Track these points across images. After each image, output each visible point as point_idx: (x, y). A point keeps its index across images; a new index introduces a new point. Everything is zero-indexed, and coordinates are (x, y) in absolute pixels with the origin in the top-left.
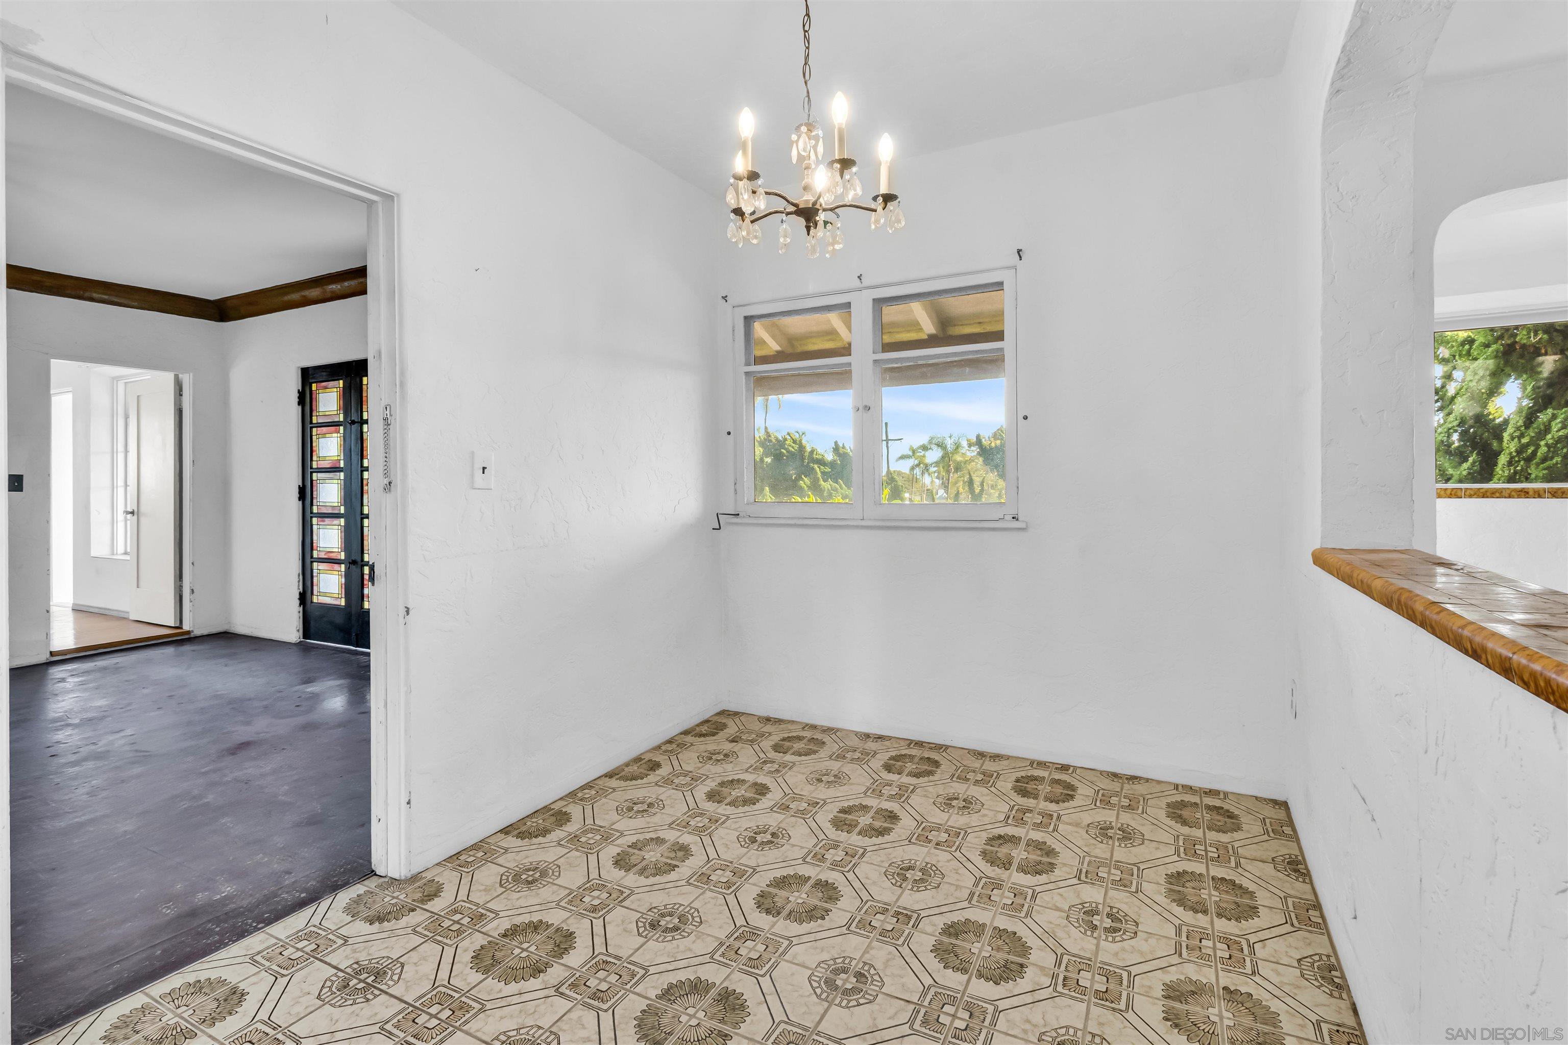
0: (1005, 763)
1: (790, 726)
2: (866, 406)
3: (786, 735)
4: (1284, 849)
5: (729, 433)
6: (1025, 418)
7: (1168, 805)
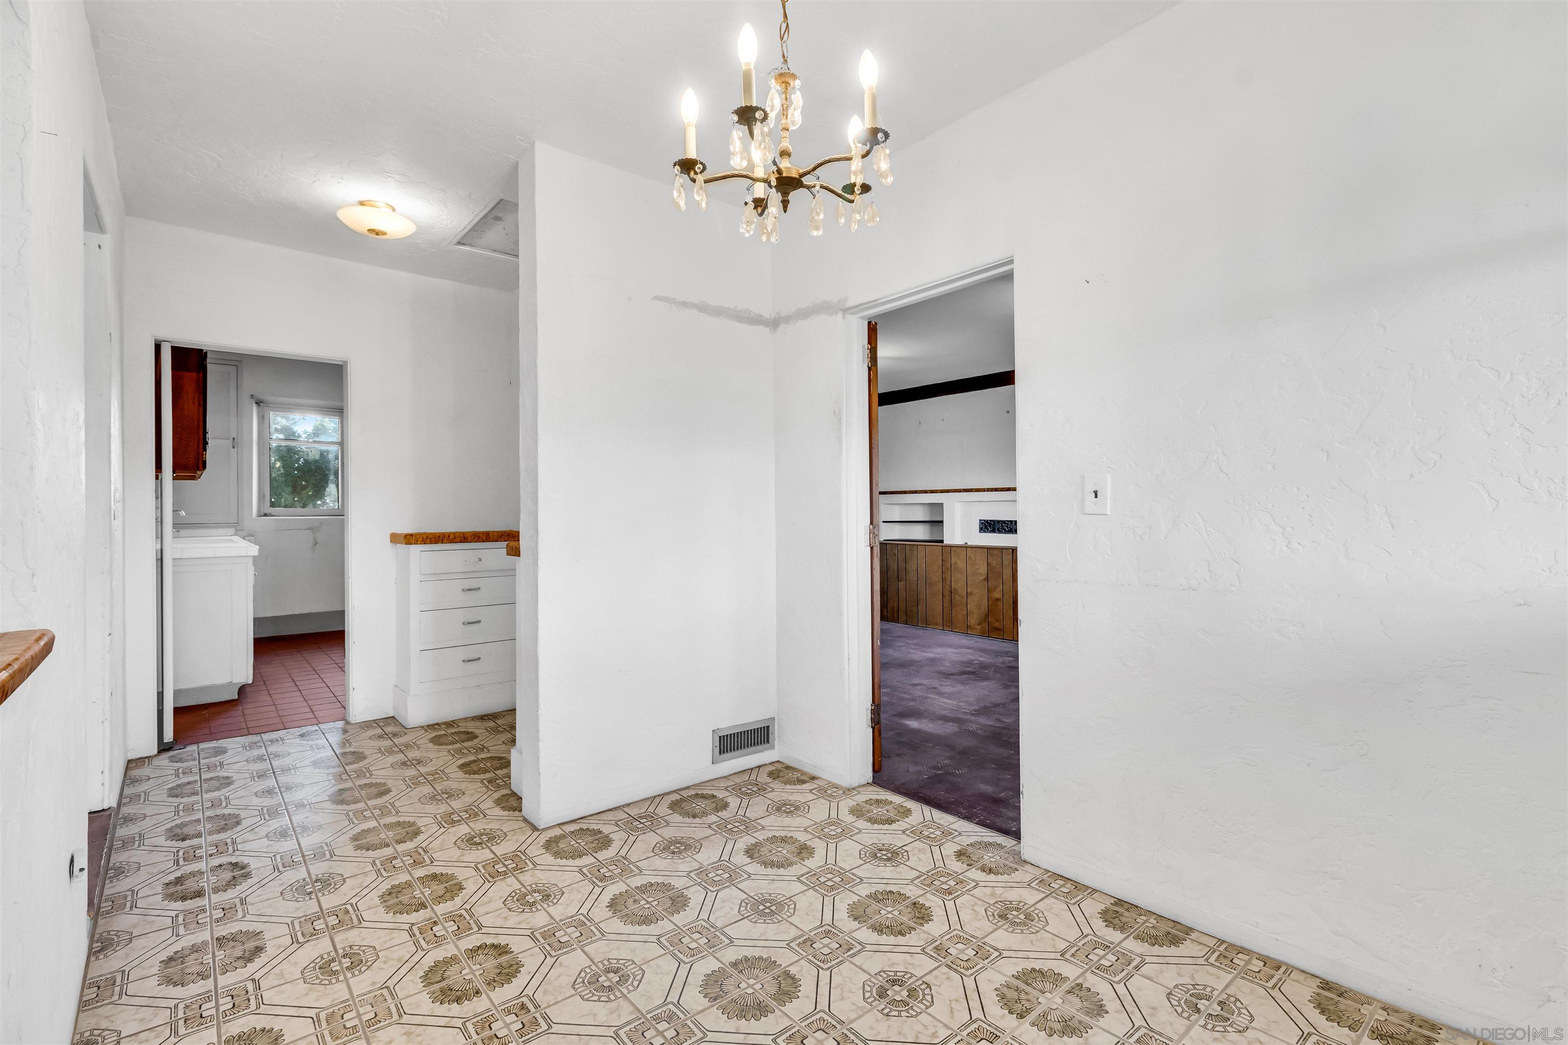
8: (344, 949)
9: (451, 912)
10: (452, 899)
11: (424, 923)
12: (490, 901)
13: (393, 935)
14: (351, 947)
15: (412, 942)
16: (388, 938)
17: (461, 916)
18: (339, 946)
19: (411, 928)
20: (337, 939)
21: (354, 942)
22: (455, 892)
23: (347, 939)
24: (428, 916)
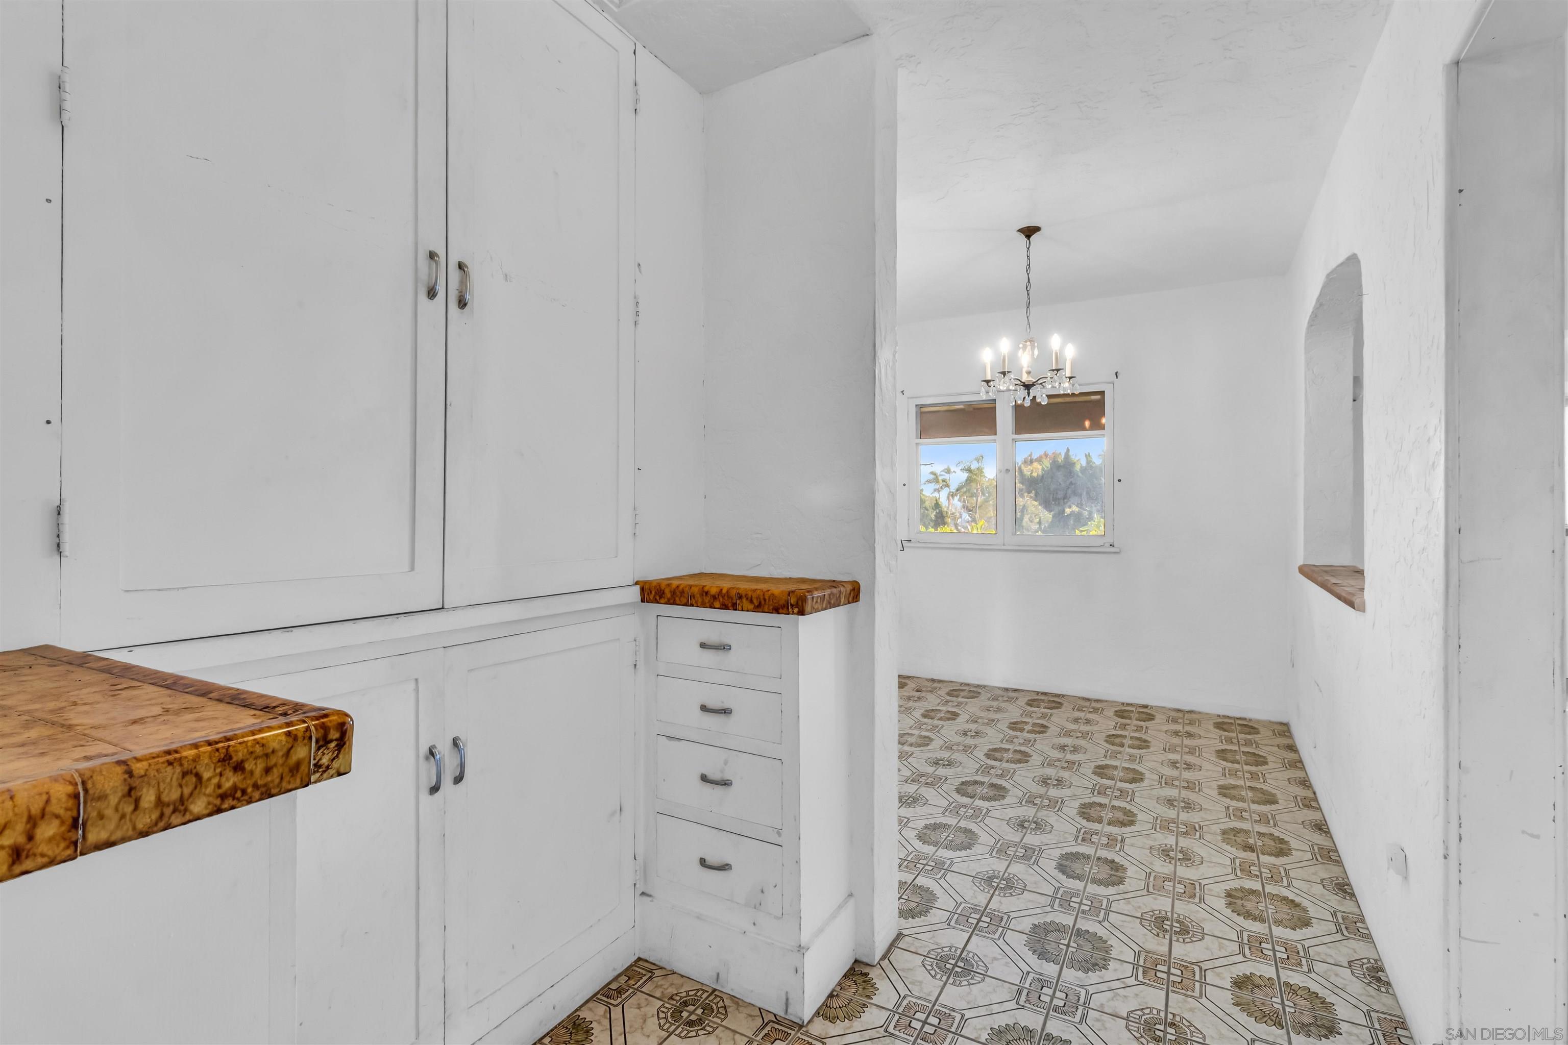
0: (1106, 703)
1: (953, 684)
2: (1007, 470)
3: (952, 689)
4: (1284, 741)
5: (904, 485)
6: (1120, 481)
7: (1214, 723)
8: (1164, 937)
9: (1064, 913)
10: (1052, 922)
11: (1091, 917)
12: (1030, 901)
13: (1121, 923)
14: (1158, 935)
15: (1111, 909)
16: (1125, 924)
17: (1061, 905)
18: (1167, 942)
19: (1104, 920)
20: (1164, 949)
21: (1154, 938)
22: (1044, 927)
23: (1158, 944)
24: (1083, 921)
